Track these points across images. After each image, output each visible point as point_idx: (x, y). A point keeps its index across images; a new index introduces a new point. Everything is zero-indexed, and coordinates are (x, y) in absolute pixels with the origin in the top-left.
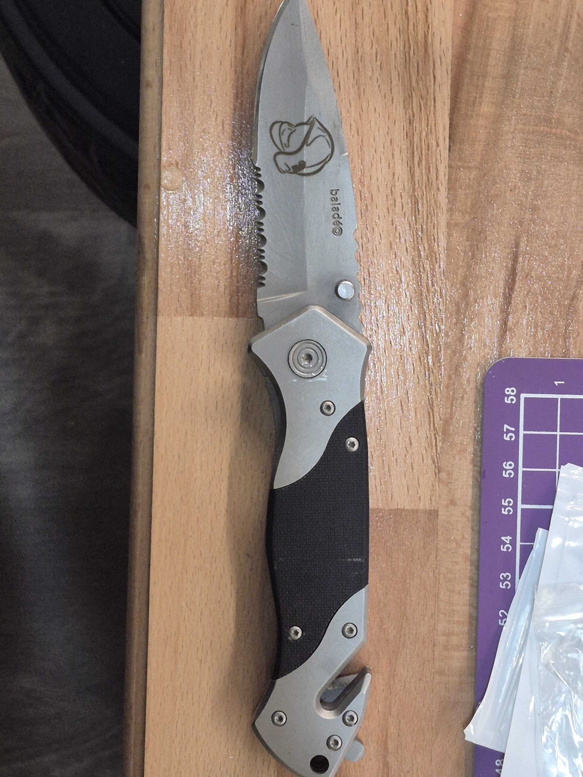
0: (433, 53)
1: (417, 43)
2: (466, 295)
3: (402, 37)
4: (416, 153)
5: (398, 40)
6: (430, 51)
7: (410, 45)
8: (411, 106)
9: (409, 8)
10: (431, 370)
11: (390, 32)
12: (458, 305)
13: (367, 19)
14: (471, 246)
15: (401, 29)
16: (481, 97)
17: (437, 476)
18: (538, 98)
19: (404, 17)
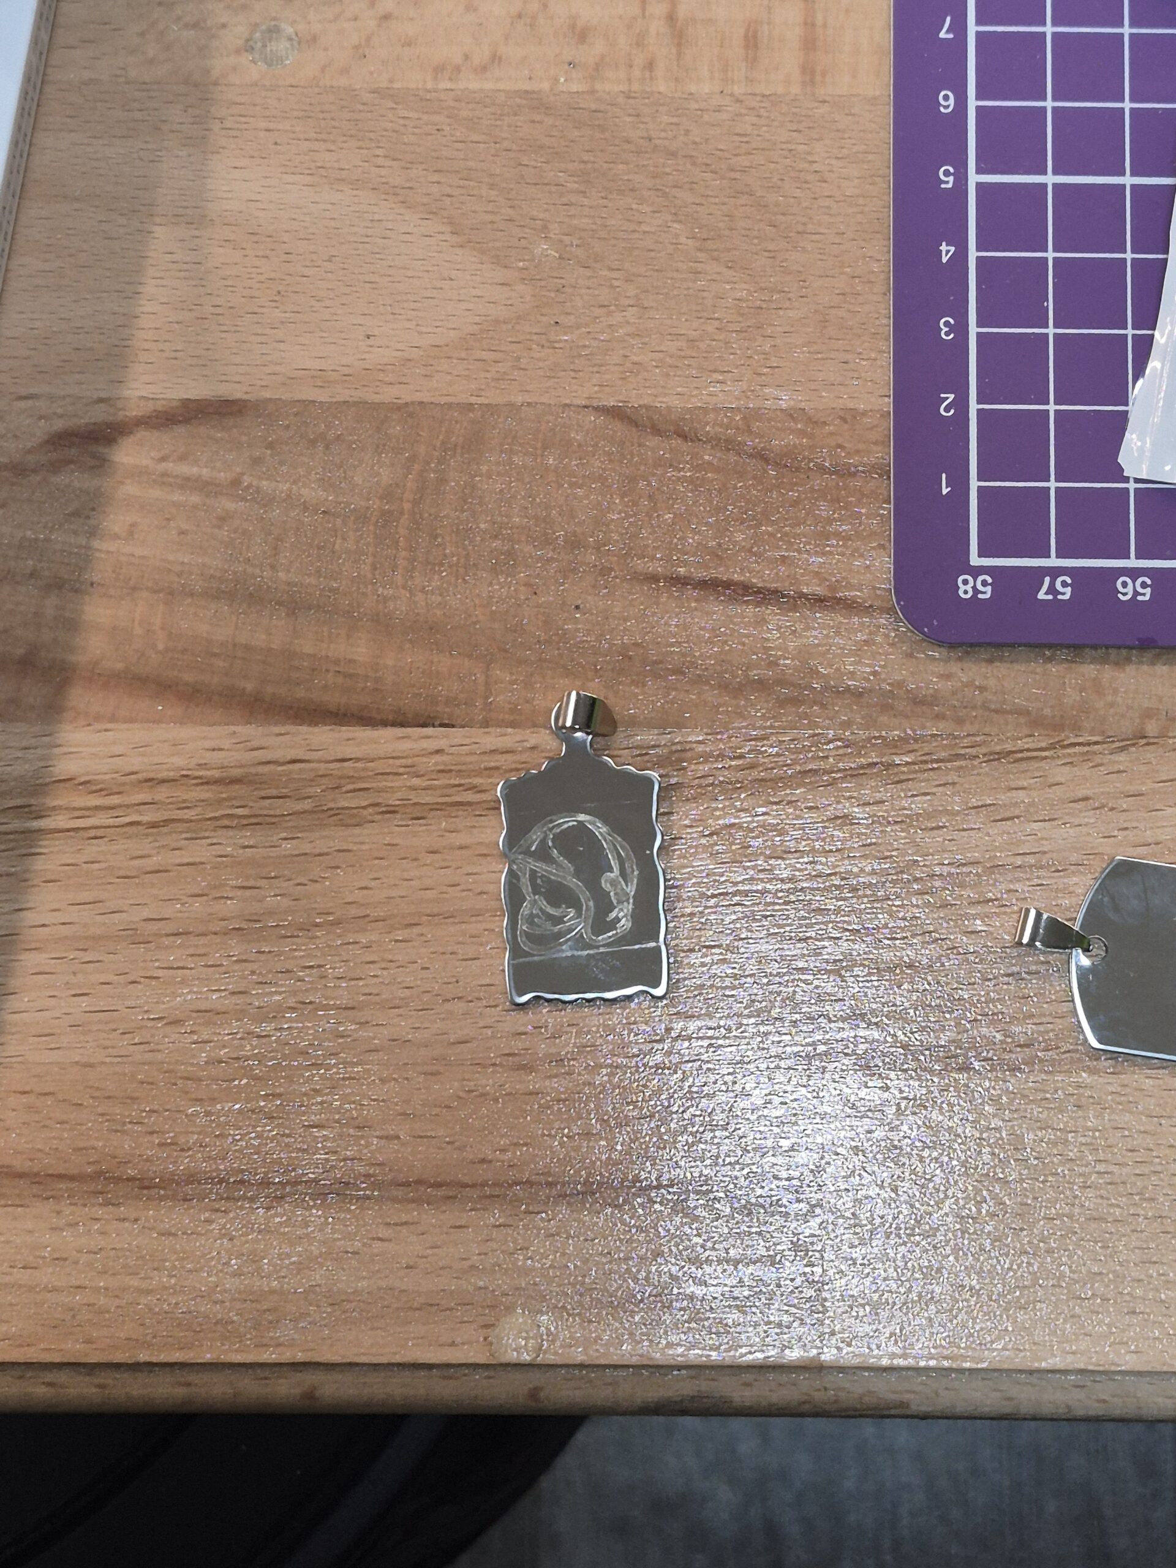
0: (241, 766)
1: (220, 801)
2: (762, 685)
3: (207, 834)
4: (458, 799)
5: (215, 841)
6: (237, 772)
7: (223, 816)
8: (355, 811)
9: (145, 819)
10: (924, 758)
11: (198, 860)
12: (782, 702)
13: (168, 911)
14: (656, 676)
15: (188, 835)
16: (337, 662)
17: (1152, 740)
18: (339, 541)
19: (165, 830)
